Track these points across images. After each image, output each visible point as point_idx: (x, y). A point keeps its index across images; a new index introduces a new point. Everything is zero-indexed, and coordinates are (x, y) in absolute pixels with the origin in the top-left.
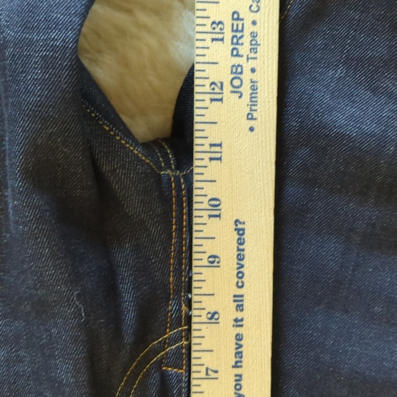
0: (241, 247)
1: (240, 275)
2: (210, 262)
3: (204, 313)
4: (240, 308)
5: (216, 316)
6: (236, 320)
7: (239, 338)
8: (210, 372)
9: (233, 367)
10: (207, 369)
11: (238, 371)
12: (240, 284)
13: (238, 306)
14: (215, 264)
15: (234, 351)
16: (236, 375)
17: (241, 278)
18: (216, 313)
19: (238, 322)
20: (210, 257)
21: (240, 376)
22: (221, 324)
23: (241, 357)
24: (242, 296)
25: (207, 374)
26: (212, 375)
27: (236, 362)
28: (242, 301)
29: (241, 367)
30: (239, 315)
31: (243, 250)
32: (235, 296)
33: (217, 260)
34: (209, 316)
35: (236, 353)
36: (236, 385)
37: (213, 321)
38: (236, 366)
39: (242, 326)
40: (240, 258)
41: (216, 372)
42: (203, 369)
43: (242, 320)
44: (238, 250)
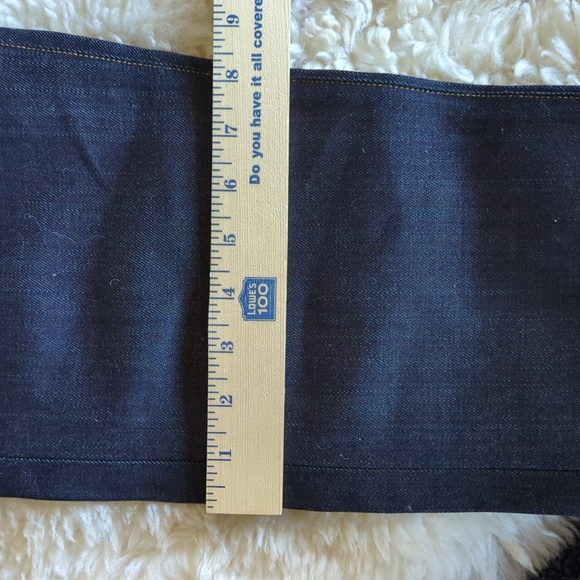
0: (259, 7)
1: (258, 35)
2: (229, 22)
3: (223, 71)
4: (258, 67)
5: (235, 75)
6: (254, 79)
7: (257, 96)
8: (229, 130)
9: (251, 125)
10: (227, 126)
11: (256, 129)
12: (258, 44)
13: (255, 65)
14: (234, 24)
15: (252, 110)
16: (254, 134)
17: (259, 37)
18: (235, 71)
19: (256, 81)
20: (229, 17)
21: (258, 134)
22: (240, 82)
23: (259, 116)
24: (260, 55)
25: (227, 131)
26: (232, 133)
27: (255, 120)
28: (260, 60)
29: (259, 125)
30: (258, 74)
31: (261, 10)
32: (253, 55)
33: (236, 19)
34: (229, 74)
35: (254, 112)
36: (255, 143)
37: (232, 79)
38: (254, 124)
39: (260, 84)
40: (258, 17)
41: (235, 129)
42: (223, 126)
43: (260, 79)
44: (256, 10)
